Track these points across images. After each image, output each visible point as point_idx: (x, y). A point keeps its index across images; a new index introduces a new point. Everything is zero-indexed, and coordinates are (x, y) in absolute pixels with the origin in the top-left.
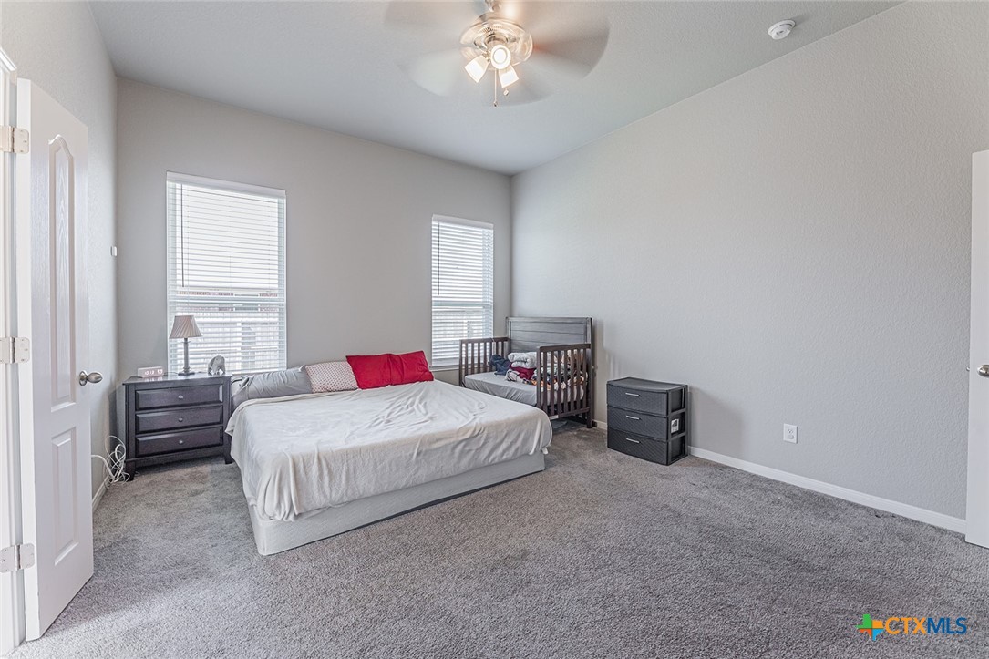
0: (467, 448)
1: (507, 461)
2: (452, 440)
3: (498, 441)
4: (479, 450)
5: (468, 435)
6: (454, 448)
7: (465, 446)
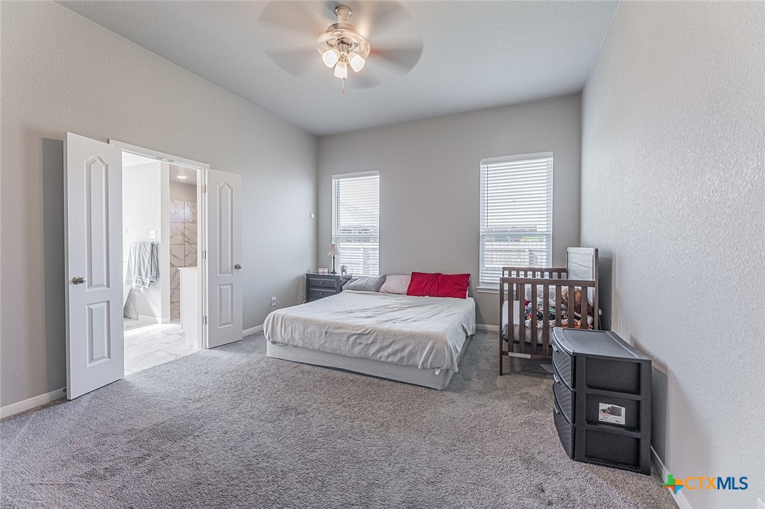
0: (358, 341)
1: (391, 363)
2: (348, 331)
3: (385, 344)
4: (368, 346)
5: (359, 332)
6: (349, 337)
7: (356, 339)
